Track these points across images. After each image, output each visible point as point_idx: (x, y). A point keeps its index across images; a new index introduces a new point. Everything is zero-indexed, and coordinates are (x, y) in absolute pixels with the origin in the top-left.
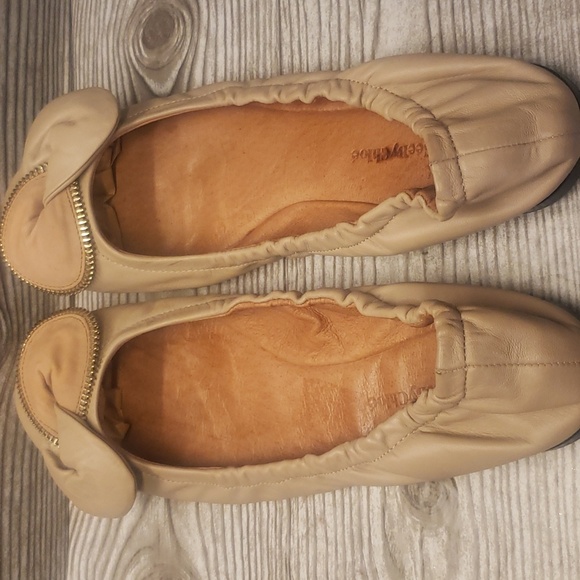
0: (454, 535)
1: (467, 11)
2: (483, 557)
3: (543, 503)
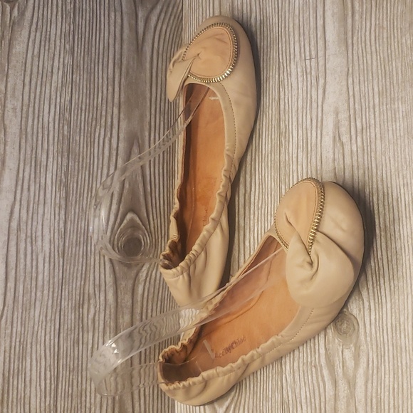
0: (358, 348)
1: (366, 83)
2: (371, 360)
3: (398, 332)
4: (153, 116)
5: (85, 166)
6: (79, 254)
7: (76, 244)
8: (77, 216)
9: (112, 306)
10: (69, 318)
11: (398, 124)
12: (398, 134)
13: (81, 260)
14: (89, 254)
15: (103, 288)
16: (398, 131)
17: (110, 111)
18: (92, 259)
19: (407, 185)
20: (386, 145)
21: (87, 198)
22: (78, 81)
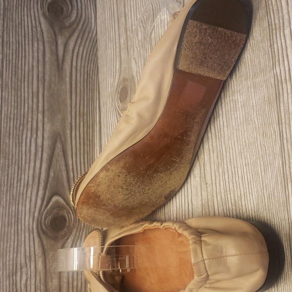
4: (73, 118)
5: (14, 161)
6: (11, 232)
7: (8, 226)
8: (8, 202)
9: (42, 272)
10: (4, 284)
11: (238, 113)
12: (239, 122)
13: (13, 237)
14: (20, 232)
15: (33, 259)
16: (239, 119)
17: (35, 117)
18: (23, 236)
19: (248, 165)
20: (231, 131)
21: (17, 187)
22: (7, 97)
